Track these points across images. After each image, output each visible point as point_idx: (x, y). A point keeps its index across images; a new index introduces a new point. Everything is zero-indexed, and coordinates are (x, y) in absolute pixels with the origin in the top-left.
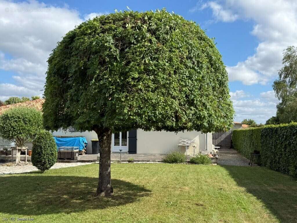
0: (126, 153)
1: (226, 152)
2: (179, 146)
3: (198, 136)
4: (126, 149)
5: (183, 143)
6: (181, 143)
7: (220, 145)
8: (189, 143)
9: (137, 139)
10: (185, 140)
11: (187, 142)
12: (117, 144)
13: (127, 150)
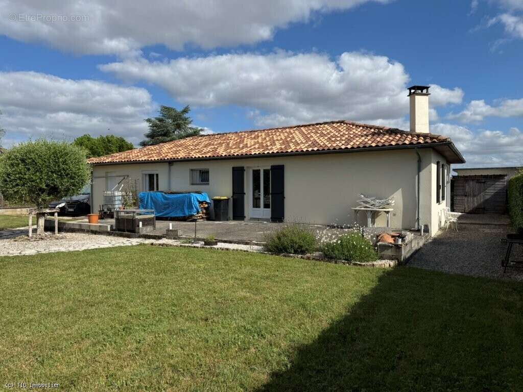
0: (266, 220)
1: (484, 222)
2: (356, 210)
3: (401, 189)
4: (267, 213)
5: (365, 205)
6: (361, 205)
7: (483, 207)
8: (377, 205)
9: (284, 198)
10: (369, 200)
11: (373, 202)
12: (256, 205)
13: (269, 216)
